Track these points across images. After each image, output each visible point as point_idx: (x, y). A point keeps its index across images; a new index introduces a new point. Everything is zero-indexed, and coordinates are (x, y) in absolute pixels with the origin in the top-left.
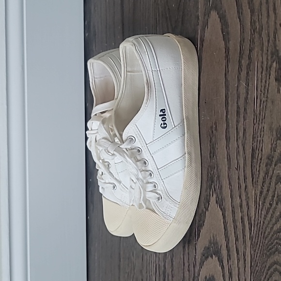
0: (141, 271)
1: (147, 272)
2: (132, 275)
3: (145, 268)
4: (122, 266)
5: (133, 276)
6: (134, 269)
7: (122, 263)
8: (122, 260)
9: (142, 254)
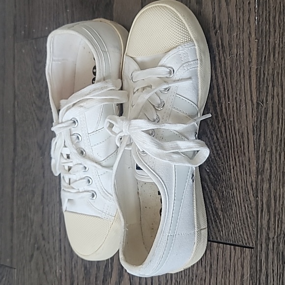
0: (41, 226)
1: (48, 225)
2: (29, 233)
3: (46, 221)
4: (15, 227)
5: (31, 234)
6: (32, 226)
7: (15, 222)
8: (15, 220)
9: (41, 207)
